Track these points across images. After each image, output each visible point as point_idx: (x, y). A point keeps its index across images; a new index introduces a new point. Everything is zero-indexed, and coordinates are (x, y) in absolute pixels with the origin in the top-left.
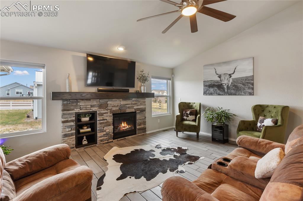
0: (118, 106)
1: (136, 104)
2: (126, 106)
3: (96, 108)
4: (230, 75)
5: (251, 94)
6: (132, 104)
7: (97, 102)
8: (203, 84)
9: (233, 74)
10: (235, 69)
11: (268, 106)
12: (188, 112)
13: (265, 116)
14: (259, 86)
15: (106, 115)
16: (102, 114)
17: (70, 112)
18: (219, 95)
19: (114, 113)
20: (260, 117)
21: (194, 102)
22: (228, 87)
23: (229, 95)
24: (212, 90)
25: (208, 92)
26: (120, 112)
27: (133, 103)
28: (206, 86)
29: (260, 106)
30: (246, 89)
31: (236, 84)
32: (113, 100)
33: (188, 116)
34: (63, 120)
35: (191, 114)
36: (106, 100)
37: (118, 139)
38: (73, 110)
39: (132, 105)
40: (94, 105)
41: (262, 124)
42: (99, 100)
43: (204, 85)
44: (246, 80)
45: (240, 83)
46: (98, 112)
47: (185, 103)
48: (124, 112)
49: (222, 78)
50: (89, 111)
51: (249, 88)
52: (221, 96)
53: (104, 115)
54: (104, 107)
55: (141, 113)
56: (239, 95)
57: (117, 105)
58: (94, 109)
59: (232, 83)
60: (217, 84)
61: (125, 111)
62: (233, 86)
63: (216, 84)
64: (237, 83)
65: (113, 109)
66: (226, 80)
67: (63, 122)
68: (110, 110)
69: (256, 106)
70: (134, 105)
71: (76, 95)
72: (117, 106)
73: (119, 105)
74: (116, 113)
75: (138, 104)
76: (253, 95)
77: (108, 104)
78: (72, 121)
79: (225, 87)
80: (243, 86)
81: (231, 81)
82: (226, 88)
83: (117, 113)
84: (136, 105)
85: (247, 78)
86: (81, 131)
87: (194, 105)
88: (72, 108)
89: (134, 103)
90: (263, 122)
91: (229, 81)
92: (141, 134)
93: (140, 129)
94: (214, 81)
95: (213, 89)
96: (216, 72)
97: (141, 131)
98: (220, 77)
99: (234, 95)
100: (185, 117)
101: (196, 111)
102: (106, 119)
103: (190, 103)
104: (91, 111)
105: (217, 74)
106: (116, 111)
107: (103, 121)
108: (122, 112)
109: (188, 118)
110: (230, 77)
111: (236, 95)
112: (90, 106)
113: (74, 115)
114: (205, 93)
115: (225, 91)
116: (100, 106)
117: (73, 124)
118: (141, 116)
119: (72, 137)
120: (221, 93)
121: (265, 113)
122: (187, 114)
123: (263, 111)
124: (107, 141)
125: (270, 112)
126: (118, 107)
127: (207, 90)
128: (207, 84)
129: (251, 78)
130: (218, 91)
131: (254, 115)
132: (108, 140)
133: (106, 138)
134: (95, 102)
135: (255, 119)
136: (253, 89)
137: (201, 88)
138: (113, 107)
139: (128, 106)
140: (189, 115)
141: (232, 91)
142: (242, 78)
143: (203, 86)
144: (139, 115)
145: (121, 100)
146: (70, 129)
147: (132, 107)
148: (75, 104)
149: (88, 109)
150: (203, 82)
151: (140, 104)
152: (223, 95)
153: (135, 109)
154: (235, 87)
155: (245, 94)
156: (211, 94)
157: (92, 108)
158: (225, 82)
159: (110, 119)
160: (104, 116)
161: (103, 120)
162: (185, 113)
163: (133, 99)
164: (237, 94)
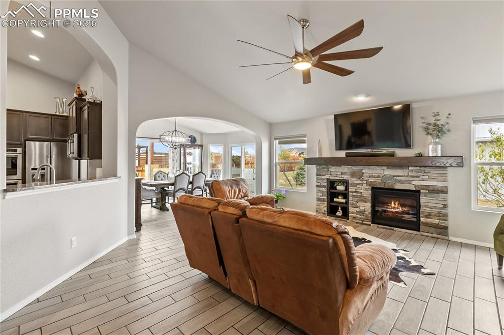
0: (379, 177)
1: (418, 177)
2: (395, 178)
3: (347, 176)
6: (408, 176)
7: (348, 169)
15: (361, 186)
16: (355, 185)
17: (322, 177)
19: (372, 186)
26: (383, 187)
27: (410, 174)
32: (371, 167)
34: (317, 184)
36: (361, 167)
37: (380, 226)
38: (324, 176)
39: (407, 178)
40: (345, 173)
42: (351, 166)
46: (350, 182)
48: (391, 187)
50: (339, 178)
53: (358, 186)
54: (358, 177)
55: (432, 196)
57: (377, 175)
58: (346, 177)
65: (370, 180)
68: (366, 181)
70: (412, 179)
71: (321, 160)
72: (377, 177)
73: (381, 175)
74: (375, 186)
75: (423, 177)
77: (363, 173)
78: (324, 187)
83: (378, 186)
84: (418, 179)
86: (336, 200)
88: (324, 173)
89: (412, 175)
92: (430, 235)
93: (428, 224)
97: (432, 229)
102: (361, 193)
104: (341, 178)
106: (375, 183)
107: (355, 194)
108: (386, 186)
112: (340, 173)
113: (325, 181)
116: (353, 175)
117: (323, 189)
118: (431, 201)
119: (324, 203)
124: (360, 221)
126: (381, 178)
132: (363, 221)
133: (360, 216)
134: (345, 169)
138: (370, 177)
139: (398, 178)
144: (425, 198)
145: (385, 168)
146: (322, 194)
147: (410, 182)
148: (326, 170)
149: (338, 176)
151: (427, 177)
153: (416, 186)
157: (343, 176)
159: (366, 193)
160: (356, 188)
161: (356, 192)
163: (410, 168)
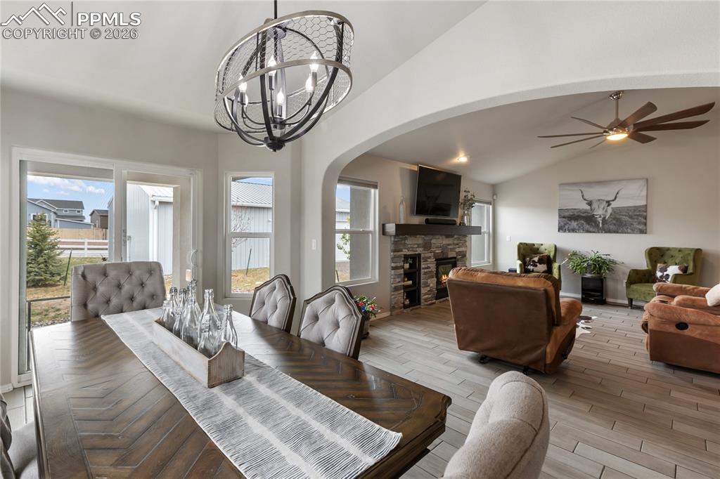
0: (441, 247)
2: (448, 246)
3: (421, 249)
4: (609, 203)
5: (643, 232)
6: (454, 244)
7: (422, 240)
8: (557, 214)
9: (613, 200)
10: (618, 193)
11: (668, 249)
12: (536, 259)
13: (665, 263)
14: (655, 220)
15: (430, 260)
16: (425, 259)
17: (399, 253)
18: (588, 231)
19: (437, 258)
20: (659, 265)
21: (542, 243)
22: (604, 220)
23: (606, 232)
24: (574, 224)
25: (567, 227)
26: (442, 257)
28: (564, 217)
29: (658, 249)
30: (635, 224)
31: (618, 217)
32: (437, 237)
33: (536, 266)
34: (393, 265)
35: (541, 261)
36: (430, 237)
37: (441, 300)
38: (402, 251)
39: (454, 246)
40: (419, 244)
41: (665, 273)
42: (424, 236)
43: (559, 215)
44: (635, 211)
45: (626, 216)
46: (422, 256)
47: (526, 244)
48: (446, 257)
49: (595, 205)
51: (639, 223)
52: (592, 234)
53: (428, 260)
54: (428, 249)
55: (463, 260)
56: (623, 233)
57: (440, 245)
58: (419, 251)
59: (611, 214)
60: (584, 215)
61: (448, 255)
62: (614, 219)
63: (582, 214)
64: (620, 215)
65: (436, 252)
66: (601, 209)
67: (394, 268)
68: (433, 252)
69: (652, 249)
70: (456, 247)
73: (442, 245)
75: (460, 244)
76: (646, 233)
77: (432, 244)
78: (401, 267)
79: (600, 220)
80: (630, 220)
81: (610, 211)
82: (601, 222)
85: (636, 208)
87: (542, 248)
88: (401, 247)
89: (456, 243)
90: (666, 271)
91: (606, 211)
94: (580, 211)
95: (576, 223)
96: (583, 196)
98: (590, 204)
99: (614, 232)
100: (530, 267)
101: (549, 257)
102: (430, 268)
103: (534, 245)
105: (585, 200)
106: (439, 255)
107: (426, 270)
108: (444, 256)
109: (535, 269)
110: (609, 205)
111: (618, 232)
112: (415, 246)
113: (403, 259)
114: (561, 229)
115: (598, 226)
116: (425, 247)
119: (400, 291)
120: (591, 229)
121: (665, 258)
122: (534, 261)
123: (662, 256)
125: (672, 256)
126: (441, 249)
127: (565, 224)
128: (566, 214)
129: (644, 209)
130: (587, 227)
131: (649, 263)
132: (431, 301)
133: (430, 296)
134: (420, 240)
135: (650, 268)
136: (645, 224)
137: (555, 221)
138: (436, 248)
139: (450, 247)
140: (538, 264)
141: (611, 227)
142: (628, 208)
143: (557, 217)
144: (460, 262)
145: (444, 237)
146: (399, 280)
147: (454, 250)
148: (403, 242)
150: (557, 211)
152: (594, 232)
153: (457, 253)
154: (617, 221)
155: (633, 231)
156: (573, 230)
157: (417, 249)
158: (599, 212)
159: (433, 267)
160: (427, 263)
162: (530, 261)
163: (455, 236)
164: (620, 231)
